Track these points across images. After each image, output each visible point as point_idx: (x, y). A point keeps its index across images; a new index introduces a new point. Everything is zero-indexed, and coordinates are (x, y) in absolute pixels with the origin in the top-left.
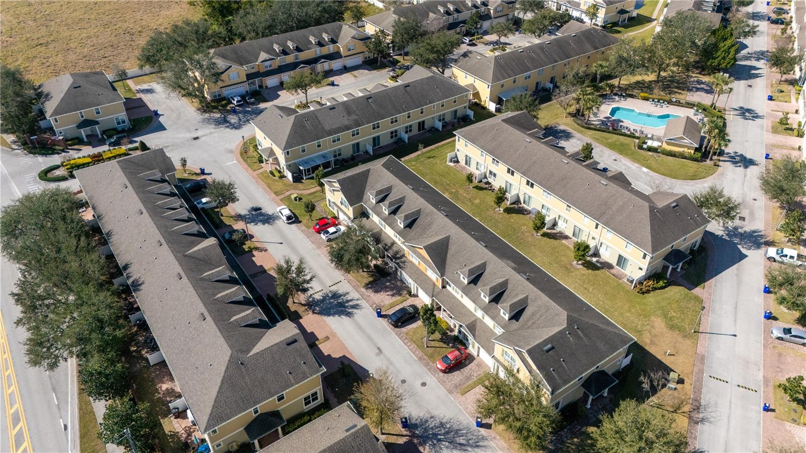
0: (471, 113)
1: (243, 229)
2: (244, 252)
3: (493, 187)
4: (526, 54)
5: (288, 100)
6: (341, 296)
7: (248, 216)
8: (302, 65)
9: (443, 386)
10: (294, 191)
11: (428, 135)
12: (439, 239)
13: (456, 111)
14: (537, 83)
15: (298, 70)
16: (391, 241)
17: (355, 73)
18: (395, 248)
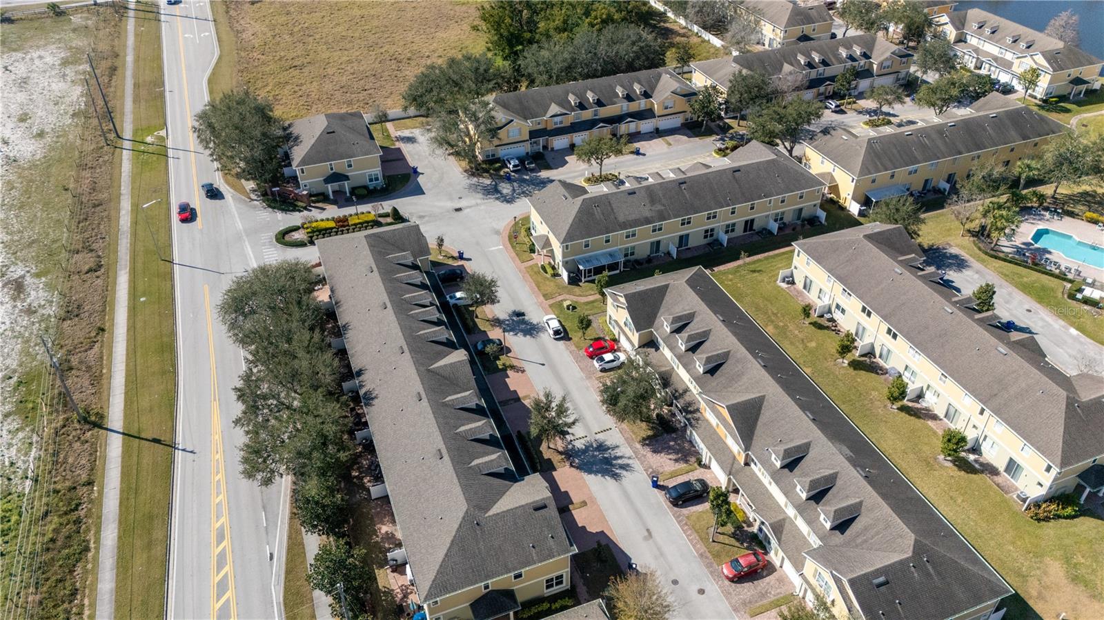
0: (822, 215)
1: (499, 340)
2: (497, 370)
3: (839, 328)
4: (916, 139)
5: (577, 169)
6: (609, 448)
7: (507, 322)
8: (601, 124)
9: (727, 599)
10: (568, 296)
11: (756, 238)
12: (749, 398)
13: (801, 210)
14: (927, 181)
15: (595, 131)
16: (684, 387)
17: (669, 139)
18: (687, 398)
